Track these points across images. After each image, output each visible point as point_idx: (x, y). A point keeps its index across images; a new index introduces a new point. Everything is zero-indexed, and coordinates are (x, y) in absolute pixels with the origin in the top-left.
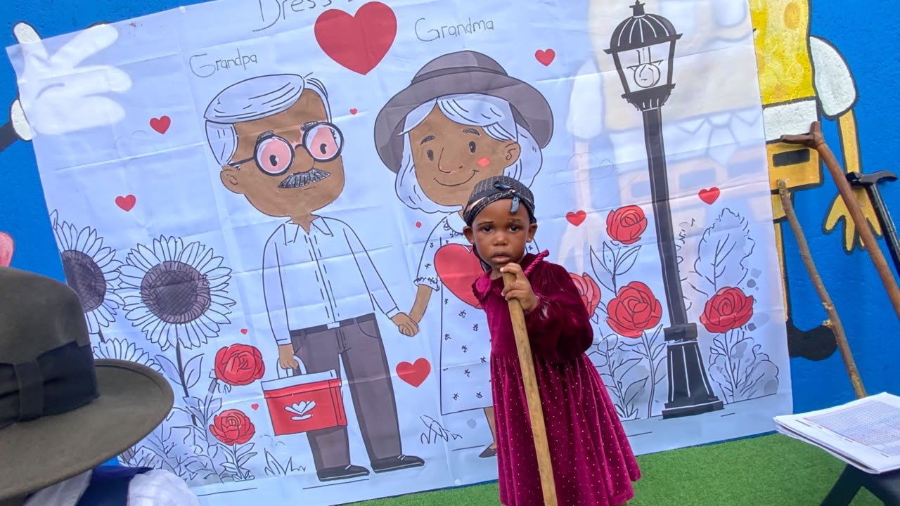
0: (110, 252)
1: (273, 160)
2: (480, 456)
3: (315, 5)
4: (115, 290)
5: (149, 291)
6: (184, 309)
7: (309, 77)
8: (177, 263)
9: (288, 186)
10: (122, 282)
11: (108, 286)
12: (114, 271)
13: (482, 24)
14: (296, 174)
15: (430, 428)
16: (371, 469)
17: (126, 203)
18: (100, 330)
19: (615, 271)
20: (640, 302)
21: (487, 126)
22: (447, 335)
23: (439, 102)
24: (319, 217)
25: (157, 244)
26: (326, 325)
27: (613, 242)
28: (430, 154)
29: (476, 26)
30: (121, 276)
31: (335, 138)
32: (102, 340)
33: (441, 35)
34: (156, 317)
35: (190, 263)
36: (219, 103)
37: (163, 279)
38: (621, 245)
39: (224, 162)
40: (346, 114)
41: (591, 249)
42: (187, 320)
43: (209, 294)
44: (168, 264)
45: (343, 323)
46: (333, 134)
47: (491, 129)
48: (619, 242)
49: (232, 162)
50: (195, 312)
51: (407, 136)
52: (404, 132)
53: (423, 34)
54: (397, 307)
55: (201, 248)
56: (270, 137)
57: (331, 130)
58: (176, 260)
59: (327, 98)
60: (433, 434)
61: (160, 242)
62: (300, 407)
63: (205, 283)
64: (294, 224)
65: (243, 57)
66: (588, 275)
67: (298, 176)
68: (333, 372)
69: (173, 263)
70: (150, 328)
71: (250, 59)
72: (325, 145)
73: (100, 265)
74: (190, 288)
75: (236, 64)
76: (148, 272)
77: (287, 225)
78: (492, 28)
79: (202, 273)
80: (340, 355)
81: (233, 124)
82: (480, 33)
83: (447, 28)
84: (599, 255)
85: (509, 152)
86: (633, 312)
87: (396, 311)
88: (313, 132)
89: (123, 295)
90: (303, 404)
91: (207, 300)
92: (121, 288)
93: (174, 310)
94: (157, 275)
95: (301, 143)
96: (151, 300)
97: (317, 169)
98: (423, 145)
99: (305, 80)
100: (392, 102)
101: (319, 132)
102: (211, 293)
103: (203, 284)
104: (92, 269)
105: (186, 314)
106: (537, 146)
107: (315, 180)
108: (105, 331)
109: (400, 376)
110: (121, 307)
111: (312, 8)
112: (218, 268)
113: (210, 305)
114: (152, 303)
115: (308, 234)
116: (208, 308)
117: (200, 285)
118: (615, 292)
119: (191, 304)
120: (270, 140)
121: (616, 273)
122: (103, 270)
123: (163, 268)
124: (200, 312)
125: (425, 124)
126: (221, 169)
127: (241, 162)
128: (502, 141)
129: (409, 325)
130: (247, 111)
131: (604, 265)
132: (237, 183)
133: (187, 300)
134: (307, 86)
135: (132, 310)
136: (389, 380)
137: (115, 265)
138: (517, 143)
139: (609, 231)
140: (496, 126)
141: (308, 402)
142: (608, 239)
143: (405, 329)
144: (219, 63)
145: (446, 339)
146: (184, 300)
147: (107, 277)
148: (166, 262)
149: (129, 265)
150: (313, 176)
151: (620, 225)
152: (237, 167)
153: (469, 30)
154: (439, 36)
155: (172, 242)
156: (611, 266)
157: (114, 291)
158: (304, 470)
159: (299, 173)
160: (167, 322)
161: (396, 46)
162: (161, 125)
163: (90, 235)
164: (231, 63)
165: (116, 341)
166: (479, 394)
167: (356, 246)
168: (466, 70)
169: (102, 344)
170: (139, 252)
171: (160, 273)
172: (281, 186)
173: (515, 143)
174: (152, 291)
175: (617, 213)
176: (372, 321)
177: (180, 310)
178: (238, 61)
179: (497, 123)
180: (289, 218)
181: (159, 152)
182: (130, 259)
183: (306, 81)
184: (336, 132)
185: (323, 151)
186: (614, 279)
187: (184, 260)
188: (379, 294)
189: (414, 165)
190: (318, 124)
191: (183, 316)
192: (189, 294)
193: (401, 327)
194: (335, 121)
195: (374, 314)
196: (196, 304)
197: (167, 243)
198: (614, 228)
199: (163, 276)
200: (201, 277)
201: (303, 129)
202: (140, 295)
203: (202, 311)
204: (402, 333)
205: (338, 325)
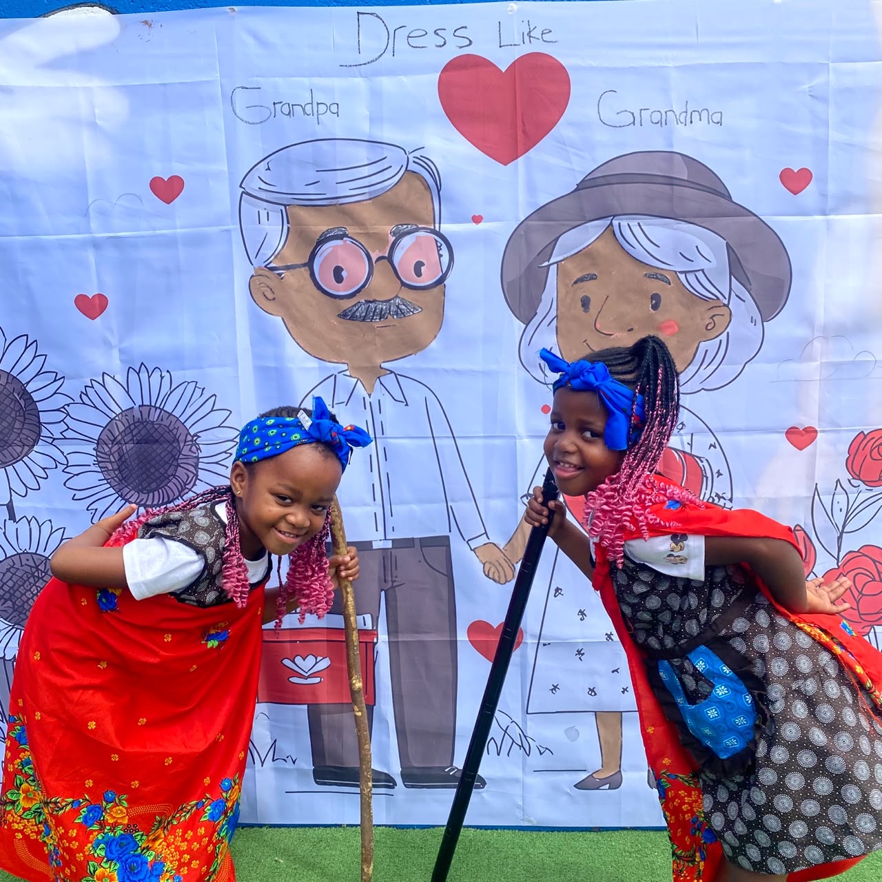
0: (55, 381)
1: (338, 274)
2: (574, 786)
3: (445, 44)
4: (54, 439)
5: (110, 449)
6: (154, 485)
7: (417, 154)
8: (158, 411)
9: (353, 318)
10: (69, 428)
11: (44, 432)
12: (58, 410)
13: (704, 114)
14: (370, 302)
15: (506, 732)
16: (399, 780)
17: (92, 306)
18: (11, 500)
19: (844, 527)
20: (874, 580)
21: (685, 273)
22: (557, 590)
23: (615, 223)
24: (392, 372)
25: (133, 375)
26: (370, 543)
27: (852, 481)
28: (585, 303)
29: (695, 115)
30: (68, 420)
31: (440, 256)
32: (12, 517)
33: (637, 121)
34: (111, 491)
35: (177, 413)
36: (269, 169)
37: (134, 433)
38: (863, 487)
39: (259, 262)
40: (466, 222)
41: (816, 489)
42: (155, 502)
43: (196, 467)
44: (145, 410)
45: (399, 543)
46: (439, 248)
47: (691, 277)
48: (860, 482)
49: (272, 265)
50: (170, 492)
51: (553, 268)
52: (551, 262)
53: (608, 115)
54: (486, 533)
55: (198, 392)
56: (340, 237)
57: (436, 241)
58: (158, 405)
59: (439, 191)
60: (508, 741)
61: (138, 374)
62: (306, 664)
63: (194, 448)
64: (350, 376)
65: (318, 104)
66: (803, 530)
67: (372, 305)
68: (368, 617)
69: (153, 409)
70: (101, 506)
71: (329, 108)
72: (423, 264)
73: (35, 397)
74: (170, 452)
75: (305, 113)
76: (114, 419)
77: (340, 377)
78: (720, 123)
79: (192, 432)
80: (383, 593)
81: (285, 206)
82: (700, 127)
83: (649, 112)
84: (827, 500)
85: (712, 318)
86: (860, 593)
87: (483, 539)
88: (407, 241)
89: (66, 449)
90: (311, 660)
91: (191, 475)
92: (65, 438)
93: (141, 484)
94: (127, 425)
95: (387, 255)
96: (111, 462)
97: (402, 300)
98: (576, 286)
99: (411, 157)
100: (541, 213)
101: (417, 243)
102: (200, 465)
103: (190, 450)
104: (22, 402)
105: (156, 493)
106: (758, 317)
107: (397, 314)
108: (18, 503)
109: (470, 641)
110: (61, 467)
111: (440, 46)
112: (219, 427)
113: (194, 484)
114: (110, 468)
115: (370, 395)
116: (190, 490)
117: (185, 451)
118: (838, 560)
119: (168, 478)
120: (339, 242)
121: (845, 531)
122: (40, 406)
123: (138, 415)
124: (177, 494)
125: (586, 254)
126: (253, 273)
127: (288, 268)
128: (705, 299)
129: (500, 564)
130: (311, 189)
131: (830, 516)
132: (274, 299)
133: (162, 471)
134: (412, 167)
135: (77, 475)
136: (454, 644)
137: (60, 401)
138: (727, 306)
139: (850, 465)
140: (700, 275)
141: (319, 658)
142: (845, 476)
143: (493, 569)
144: (278, 106)
145: (555, 596)
146: (158, 470)
147: (44, 417)
148: (143, 405)
149: (84, 403)
150: (395, 309)
151: (869, 456)
152: (280, 275)
153: (683, 120)
154: (634, 123)
155: (156, 375)
156: (839, 518)
157: (53, 441)
158: (294, 762)
159: (374, 301)
160: (127, 501)
161: (562, 129)
162: (167, 189)
163: (26, 348)
164: (298, 109)
165: (33, 522)
166: (592, 690)
167: (440, 429)
168: (668, 181)
169: (10, 523)
170: (104, 387)
171: (131, 422)
172: (344, 315)
173: (724, 305)
174: (116, 448)
175: (868, 438)
176: (444, 548)
177: (149, 485)
178: (308, 109)
179: (703, 270)
180: (345, 367)
181: (158, 232)
182: (87, 395)
183: (411, 159)
184: (444, 247)
185: (418, 273)
186: (840, 538)
187: (169, 408)
188: (463, 508)
189: (557, 316)
190: (417, 230)
191: (151, 494)
192: (167, 463)
193: (487, 566)
194: (446, 228)
195: (448, 537)
196: (174, 480)
197: (149, 377)
198: (859, 460)
199: (136, 427)
200: (189, 438)
201: (394, 234)
202: (94, 453)
203: (180, 492)
204: (487, 576)
205: (389, 545)
